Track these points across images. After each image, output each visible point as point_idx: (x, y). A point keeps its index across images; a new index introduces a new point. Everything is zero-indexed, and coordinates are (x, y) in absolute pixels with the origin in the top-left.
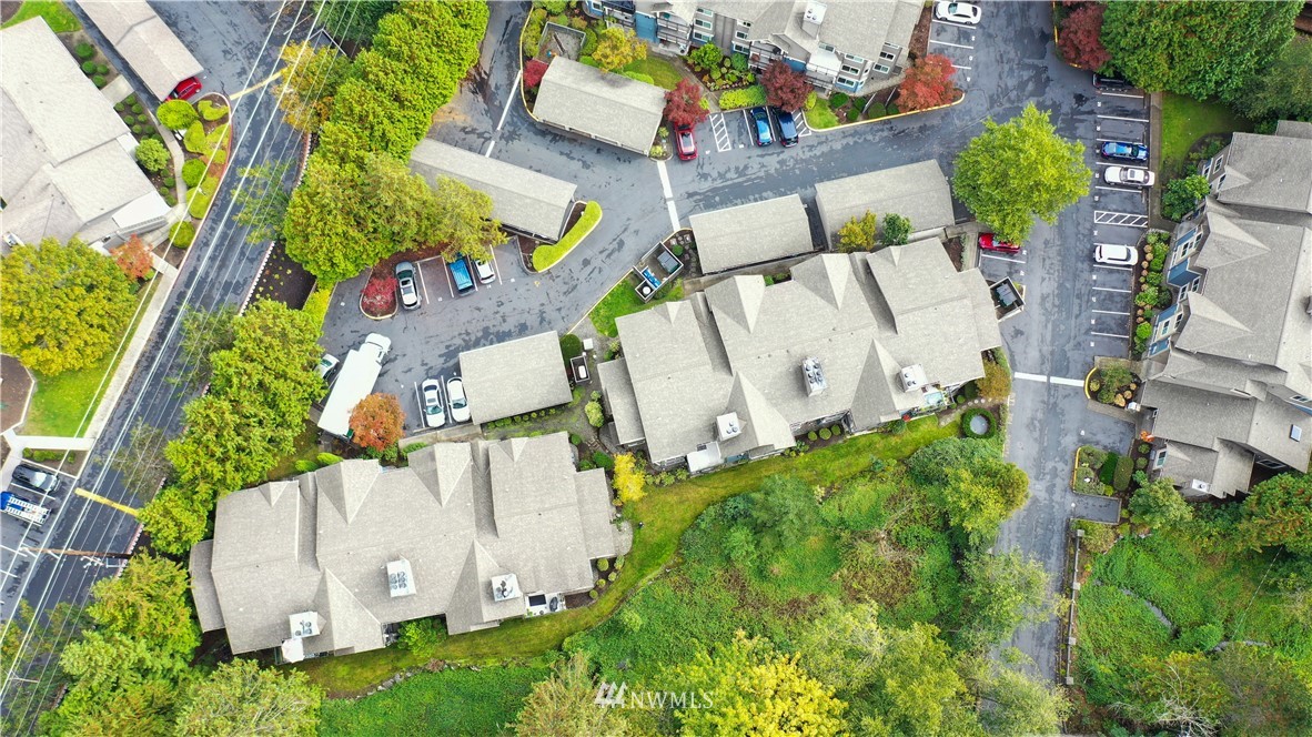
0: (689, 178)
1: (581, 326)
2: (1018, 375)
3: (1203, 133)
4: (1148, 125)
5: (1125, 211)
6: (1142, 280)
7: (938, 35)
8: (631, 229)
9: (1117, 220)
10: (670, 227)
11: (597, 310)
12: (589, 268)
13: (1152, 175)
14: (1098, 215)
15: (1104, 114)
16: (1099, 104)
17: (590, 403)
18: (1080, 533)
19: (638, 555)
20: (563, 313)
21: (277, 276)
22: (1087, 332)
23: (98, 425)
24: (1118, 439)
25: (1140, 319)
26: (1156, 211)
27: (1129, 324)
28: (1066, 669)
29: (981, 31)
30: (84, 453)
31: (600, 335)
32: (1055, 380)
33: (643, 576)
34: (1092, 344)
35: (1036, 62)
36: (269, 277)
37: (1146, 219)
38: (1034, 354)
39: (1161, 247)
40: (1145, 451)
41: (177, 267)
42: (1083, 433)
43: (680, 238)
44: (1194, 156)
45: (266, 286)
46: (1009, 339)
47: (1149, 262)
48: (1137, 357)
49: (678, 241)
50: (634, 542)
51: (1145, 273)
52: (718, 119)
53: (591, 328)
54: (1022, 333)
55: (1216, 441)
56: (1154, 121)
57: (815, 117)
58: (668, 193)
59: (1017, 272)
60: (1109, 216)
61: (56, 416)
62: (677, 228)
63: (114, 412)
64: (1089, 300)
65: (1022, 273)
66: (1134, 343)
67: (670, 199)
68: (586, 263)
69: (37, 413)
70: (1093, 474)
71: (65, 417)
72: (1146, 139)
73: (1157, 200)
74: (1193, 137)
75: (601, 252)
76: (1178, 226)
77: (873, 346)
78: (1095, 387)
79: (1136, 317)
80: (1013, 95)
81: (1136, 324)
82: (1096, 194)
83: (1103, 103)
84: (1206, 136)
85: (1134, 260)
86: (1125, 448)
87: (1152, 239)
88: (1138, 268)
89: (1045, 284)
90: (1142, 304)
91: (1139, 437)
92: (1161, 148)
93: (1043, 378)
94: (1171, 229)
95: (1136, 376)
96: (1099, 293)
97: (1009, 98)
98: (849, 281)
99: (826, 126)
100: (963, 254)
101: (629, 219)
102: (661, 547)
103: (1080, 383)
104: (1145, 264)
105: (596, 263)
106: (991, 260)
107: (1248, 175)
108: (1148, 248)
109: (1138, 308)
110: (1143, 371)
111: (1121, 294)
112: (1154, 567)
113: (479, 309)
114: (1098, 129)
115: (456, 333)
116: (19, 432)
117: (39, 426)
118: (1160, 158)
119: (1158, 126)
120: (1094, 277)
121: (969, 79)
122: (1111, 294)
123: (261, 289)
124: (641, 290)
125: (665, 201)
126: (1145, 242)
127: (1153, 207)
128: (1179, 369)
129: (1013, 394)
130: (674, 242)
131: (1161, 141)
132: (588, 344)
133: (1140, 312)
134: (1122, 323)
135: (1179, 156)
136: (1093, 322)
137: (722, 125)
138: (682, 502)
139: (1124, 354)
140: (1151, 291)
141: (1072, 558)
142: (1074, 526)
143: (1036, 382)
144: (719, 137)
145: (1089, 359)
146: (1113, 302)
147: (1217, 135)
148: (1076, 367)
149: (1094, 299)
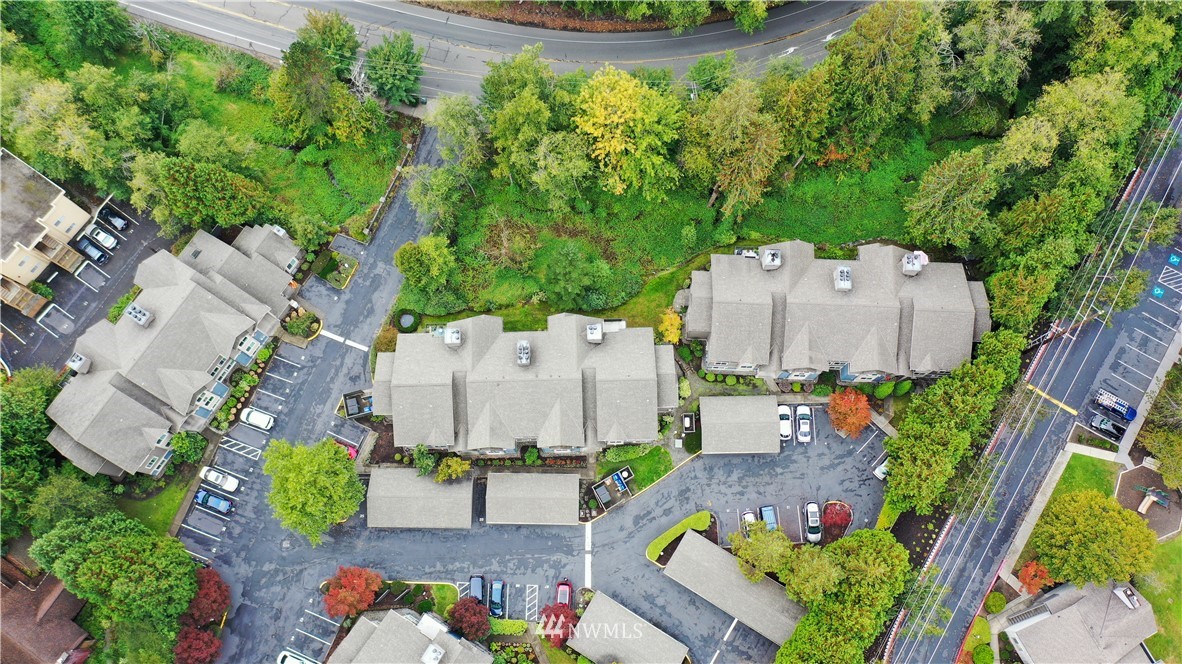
0: (568, 568)
1: (681, 460)
2: (366, 349)
3: (144, 503)
4: (185, 522)
5: (235, 454)
6: (247, 395)
7: (321, 649)
8: (624, 534)
9: (244, 448)
10: (594, 528)
11: (666, 471)
12: (666, 506)
13: (202, 475)
14: (255, 456)
15: (215, 541)
16: (214, 550)
17: (686, 396)
18: (366, 231)
19: (672, 287)
20: (693, 475)
21: (918, 549)
22: (303, 367)
23: (1062, 460)
24: (313, 289)
25: (262, 365)
26: (211, 447)
27: (270, 364)
28: (409, 155)
29: (284, 644)
30: (1072, 441)
31: (668, 450)
32: (341, 339)
33: (672, 273)
34: (303, 358)
35: (249, 603)
36: (924, 550)
37: (222, 443)
38: (348, 361)
39: (221, 416)
40: (301, 275)
41: (999, 577)
42: (336, 298)
43: (588, 515)
44: (162, 484)
45: (927, 544)
46: (362, 376)
47: (235, 407)
48: (276, 339)
49: (590, 513)
50: (674, 297)
51: (243, 399)
52: (531, 615)
53: (674, 457)
54: (351, 379)
55: (253, 258)
56: (178, 522)
57: (449, 595)
58: (588, 558)
59: (336, 426)
60: (248, 453)
61: (1094, 473)
62: (588, 525)
63: (1049, 468)
64: (292, 391)
65: (333, 423)
66: (273, 351)
67: (588, 552)
68: (667, 512)
69: (1109, 478)
70: (341, 268)
71: (1087, 471)
72: (191, 510)
73: (206, 456)
74: (153, 503)
75: (654, 518)
76: (200, 431)
77: (473, 367)
78: (315, 325)
79: (263, 369)
80: (280, 577)
81: (266, 363)
82: (251, 473)
83: (210, 550)
84: (144, 499)
85: (245, 411)
86: (311, 281)
87: (225, 425)
88: (245, 405)
89: (318, 411)
90: (256, 377)
91: (299, 286)
92: (183, 499)
93: (348, 342)
94: (207, 430)
95: (283, 327)
96: (282, 395)
97: (284, 574)
98: (474, 424)
99: (443, 586)
100: (372, 448)
101: (626, 542)
102: (656, 289)
103: (324, 333)
104: (239, 406)
105: (658, 511)
106: (352, 440)
107: (141, 434)
108: (232, 418)
109: (259, 375)
110: (275, 329)
111: (267, 389)
112: (324, 204)
113: (760, 494)
114: (224, 529)
115: (779, 477)
116: (1123, 466)
117: (1106, 468)
118: (188, 491)
119: (177, 518)
120: (280, 407)
121: (311, 601)
122: (274, 392)
123: (931, 542)
124: (630, 475)
125: (592, 552)
126: (231, 424)
127: (212, 451)
128: (259, 310)
129: (375, 336)
130: (594, 513)
131: (181, 504)
132: (679, 443)
133: (260, 371)
134: (276, 367)
135: (173, 487)
136: (295, 374)
137: (529, 609)
138: (633, 316)
139: (284, 345)
140: (244, 385)
141: (377, 220)
142: (368, 238)
143: (354, 341)
144: (534, 598)
145: (310, 347)
146: (274, 386)
147: (135, 498)
148: (322, 345)
149: (288, 391)
